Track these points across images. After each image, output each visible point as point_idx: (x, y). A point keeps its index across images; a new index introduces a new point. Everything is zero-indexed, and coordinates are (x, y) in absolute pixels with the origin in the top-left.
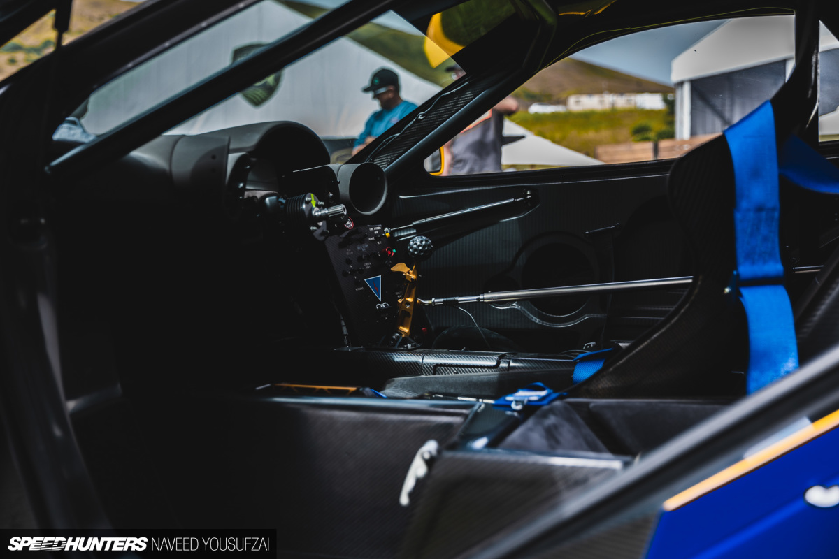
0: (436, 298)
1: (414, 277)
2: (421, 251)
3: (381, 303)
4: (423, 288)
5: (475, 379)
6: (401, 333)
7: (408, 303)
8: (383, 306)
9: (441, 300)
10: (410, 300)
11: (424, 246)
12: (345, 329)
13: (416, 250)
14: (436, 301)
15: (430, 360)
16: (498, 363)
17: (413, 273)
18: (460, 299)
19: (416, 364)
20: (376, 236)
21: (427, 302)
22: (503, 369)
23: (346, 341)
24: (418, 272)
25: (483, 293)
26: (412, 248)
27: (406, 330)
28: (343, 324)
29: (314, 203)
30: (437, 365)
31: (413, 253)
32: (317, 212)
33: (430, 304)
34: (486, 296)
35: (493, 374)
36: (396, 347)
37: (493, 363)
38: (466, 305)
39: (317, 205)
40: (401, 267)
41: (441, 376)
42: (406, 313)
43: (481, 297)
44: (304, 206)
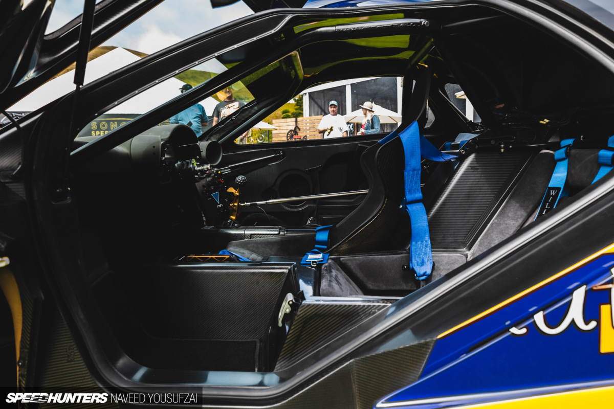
0: (247, 202)
1: (238, 194)
2: (242, 183)
3: (219, 204)
4: (241, 199)
5: (270, 240)
6: (232, 219)
7: (235, 206)
8: (220, 206)
9: (249, 203)
10: (236, 204)
11: (243, 180)
12: (204, 218)
13: (239, 182)
14: (247, 204)
15: (248, 232)
16: (280, 232)
17: (238, 192)
18: (258, 203)
19: (241, 234)
20: (215, 173)
21: (242, 204)
22: (282, 235)
23: (205, 223)
24: (239, 192)
25: (269, 200)
26: (238, 181)
27: (234, 218)
28: (203, 215)
29: (195, 164)
30: (251, 235)
31: (238, 184)
32: (197, 169)
33: (244, 206)
34: (271, 201)
35: (278, 238)
36: (231, 226)
37: (277, 233)
38: (260, 205)
39: (196, 165)
40: (231, 190)
41: (254, 239)
42: (234, 210)
43: (268, 201)
44: (191, 166)
